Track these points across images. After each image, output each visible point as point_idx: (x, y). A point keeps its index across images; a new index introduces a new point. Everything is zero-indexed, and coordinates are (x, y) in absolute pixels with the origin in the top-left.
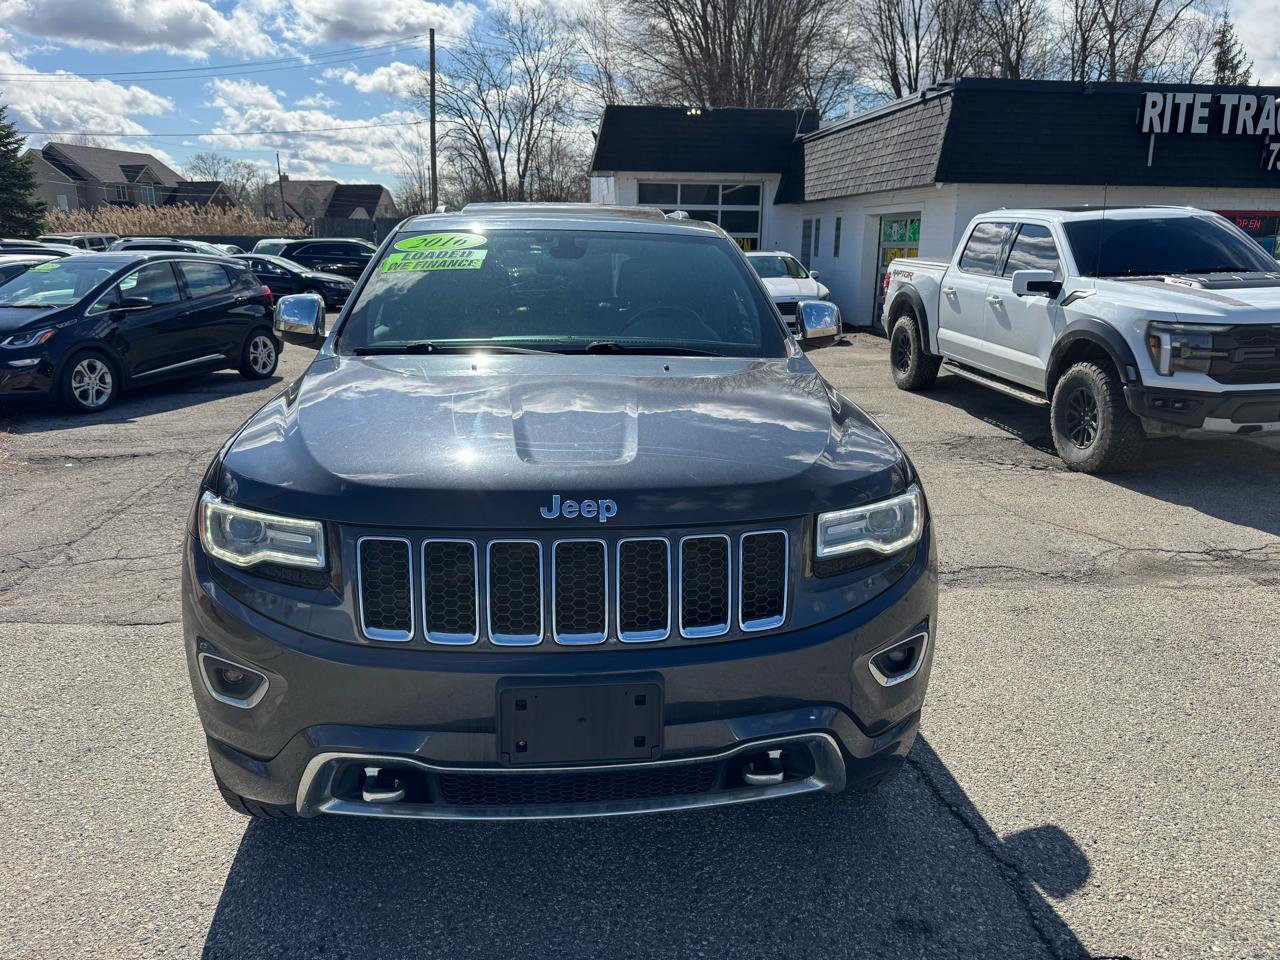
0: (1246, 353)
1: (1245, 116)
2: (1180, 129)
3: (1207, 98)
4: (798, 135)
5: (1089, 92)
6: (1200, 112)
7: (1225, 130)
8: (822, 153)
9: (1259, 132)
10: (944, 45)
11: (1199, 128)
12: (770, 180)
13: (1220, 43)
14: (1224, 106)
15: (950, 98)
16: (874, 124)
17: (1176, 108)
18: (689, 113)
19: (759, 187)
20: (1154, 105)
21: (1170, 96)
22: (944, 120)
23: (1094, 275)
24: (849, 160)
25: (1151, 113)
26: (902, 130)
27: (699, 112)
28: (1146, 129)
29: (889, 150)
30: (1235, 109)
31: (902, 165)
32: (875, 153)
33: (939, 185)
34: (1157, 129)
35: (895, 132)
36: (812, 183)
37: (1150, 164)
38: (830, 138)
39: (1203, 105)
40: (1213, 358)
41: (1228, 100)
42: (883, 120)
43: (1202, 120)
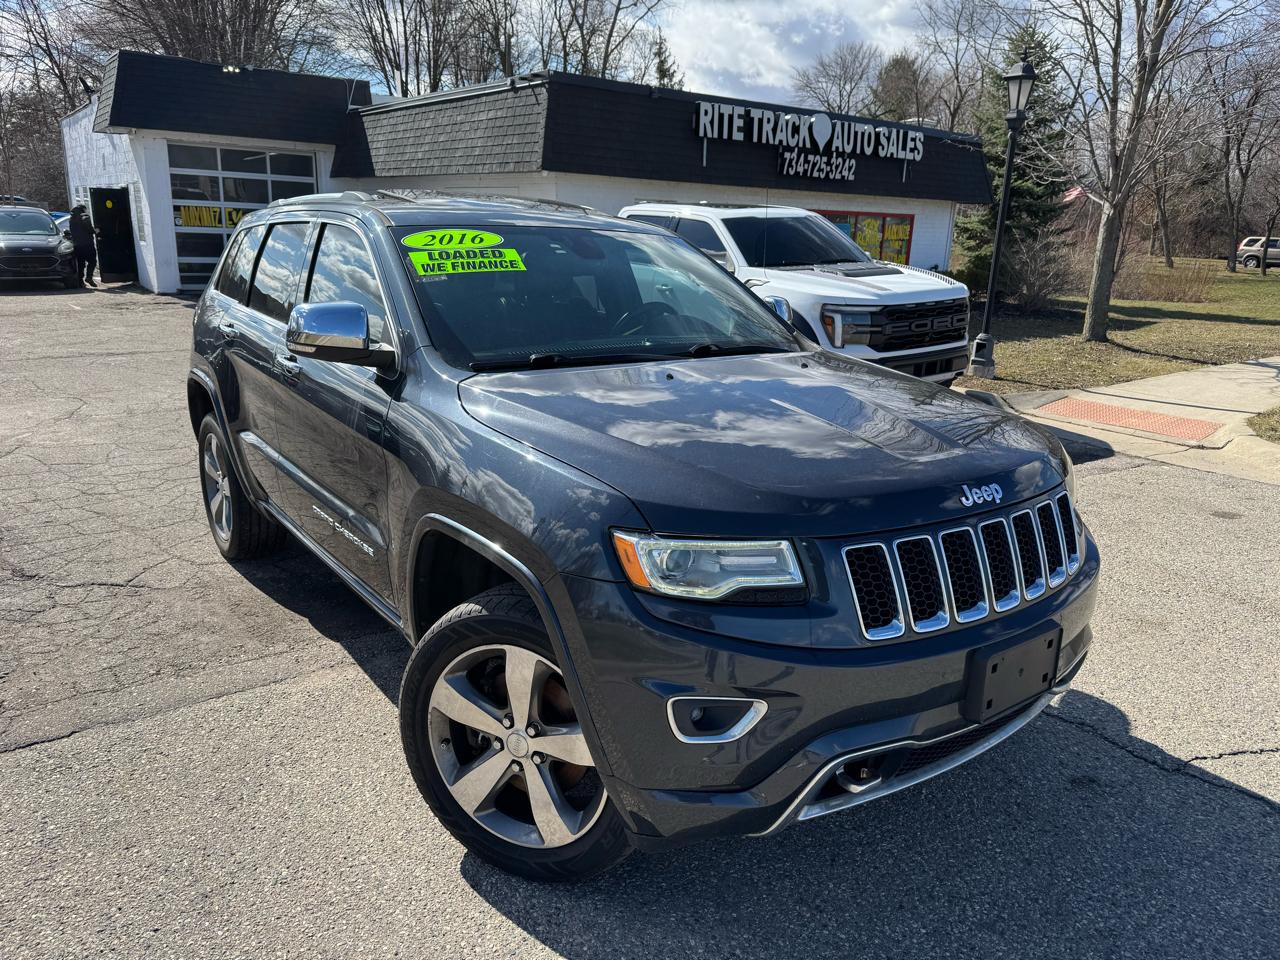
0: (894, 327)
1: (767, 128)
2: (725, 136)
3: (740, 110)
4: (351, 107)
5: (656, 96)
6: (738, 123)
7: (755, 139)
8: (389, 129)
9: (777, 143)
10: (423, 22)
11: (738, 136)
12: (325, 152)
13: (659, 54)
14: (753, 118)
15: (544, 90)
16: (454, 105)
17: (721, 116)
18: (225, 70)
19: (311, 158)
20: (706, 113)
21: (716, 106)
22: (543, 108)
23: (760, 265)
24: (428, 139)
25: (704, 120)
26: (491, 114)
27: (237, 71)
28: (701, 134)
29: (479, 133)
30: (761, 121)
31: (498, 150)
32: (461, 135)
33: (545, 173)
34: (709, 135)
35: (483, 116)
36: (382, 159)
37: (705, 164)
38: (399, 113)
39: (740, 116)
40: (872, 333)
41: (756, 114)
42: (466, 103)
43: (739, 129)
